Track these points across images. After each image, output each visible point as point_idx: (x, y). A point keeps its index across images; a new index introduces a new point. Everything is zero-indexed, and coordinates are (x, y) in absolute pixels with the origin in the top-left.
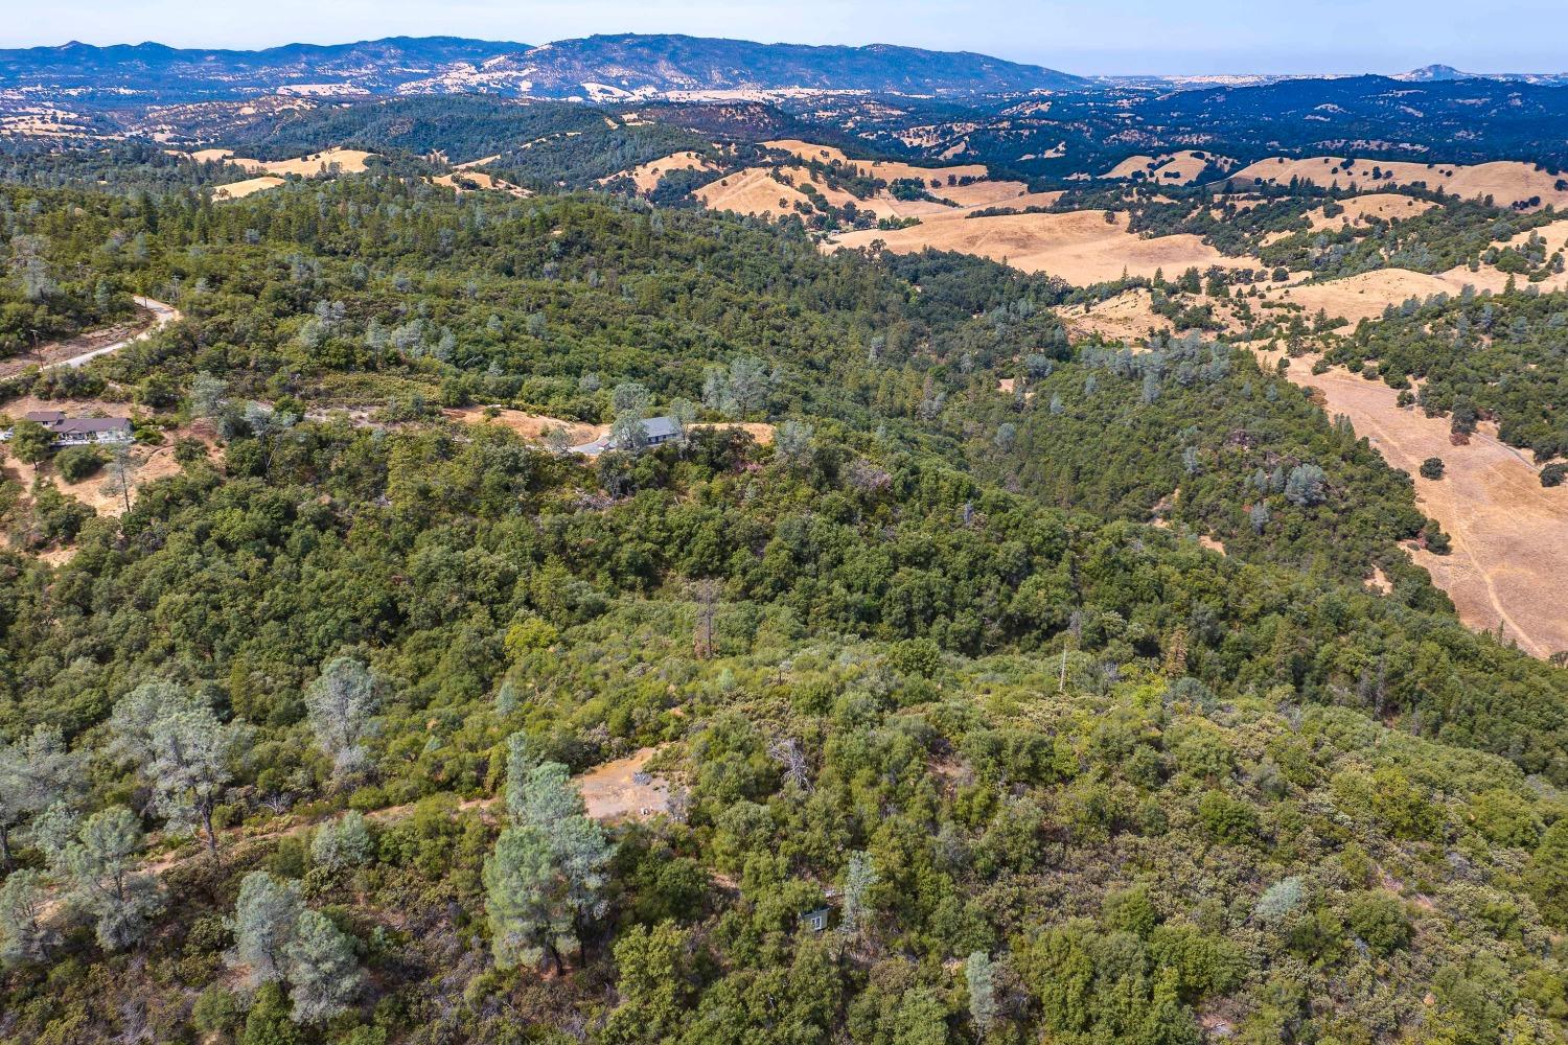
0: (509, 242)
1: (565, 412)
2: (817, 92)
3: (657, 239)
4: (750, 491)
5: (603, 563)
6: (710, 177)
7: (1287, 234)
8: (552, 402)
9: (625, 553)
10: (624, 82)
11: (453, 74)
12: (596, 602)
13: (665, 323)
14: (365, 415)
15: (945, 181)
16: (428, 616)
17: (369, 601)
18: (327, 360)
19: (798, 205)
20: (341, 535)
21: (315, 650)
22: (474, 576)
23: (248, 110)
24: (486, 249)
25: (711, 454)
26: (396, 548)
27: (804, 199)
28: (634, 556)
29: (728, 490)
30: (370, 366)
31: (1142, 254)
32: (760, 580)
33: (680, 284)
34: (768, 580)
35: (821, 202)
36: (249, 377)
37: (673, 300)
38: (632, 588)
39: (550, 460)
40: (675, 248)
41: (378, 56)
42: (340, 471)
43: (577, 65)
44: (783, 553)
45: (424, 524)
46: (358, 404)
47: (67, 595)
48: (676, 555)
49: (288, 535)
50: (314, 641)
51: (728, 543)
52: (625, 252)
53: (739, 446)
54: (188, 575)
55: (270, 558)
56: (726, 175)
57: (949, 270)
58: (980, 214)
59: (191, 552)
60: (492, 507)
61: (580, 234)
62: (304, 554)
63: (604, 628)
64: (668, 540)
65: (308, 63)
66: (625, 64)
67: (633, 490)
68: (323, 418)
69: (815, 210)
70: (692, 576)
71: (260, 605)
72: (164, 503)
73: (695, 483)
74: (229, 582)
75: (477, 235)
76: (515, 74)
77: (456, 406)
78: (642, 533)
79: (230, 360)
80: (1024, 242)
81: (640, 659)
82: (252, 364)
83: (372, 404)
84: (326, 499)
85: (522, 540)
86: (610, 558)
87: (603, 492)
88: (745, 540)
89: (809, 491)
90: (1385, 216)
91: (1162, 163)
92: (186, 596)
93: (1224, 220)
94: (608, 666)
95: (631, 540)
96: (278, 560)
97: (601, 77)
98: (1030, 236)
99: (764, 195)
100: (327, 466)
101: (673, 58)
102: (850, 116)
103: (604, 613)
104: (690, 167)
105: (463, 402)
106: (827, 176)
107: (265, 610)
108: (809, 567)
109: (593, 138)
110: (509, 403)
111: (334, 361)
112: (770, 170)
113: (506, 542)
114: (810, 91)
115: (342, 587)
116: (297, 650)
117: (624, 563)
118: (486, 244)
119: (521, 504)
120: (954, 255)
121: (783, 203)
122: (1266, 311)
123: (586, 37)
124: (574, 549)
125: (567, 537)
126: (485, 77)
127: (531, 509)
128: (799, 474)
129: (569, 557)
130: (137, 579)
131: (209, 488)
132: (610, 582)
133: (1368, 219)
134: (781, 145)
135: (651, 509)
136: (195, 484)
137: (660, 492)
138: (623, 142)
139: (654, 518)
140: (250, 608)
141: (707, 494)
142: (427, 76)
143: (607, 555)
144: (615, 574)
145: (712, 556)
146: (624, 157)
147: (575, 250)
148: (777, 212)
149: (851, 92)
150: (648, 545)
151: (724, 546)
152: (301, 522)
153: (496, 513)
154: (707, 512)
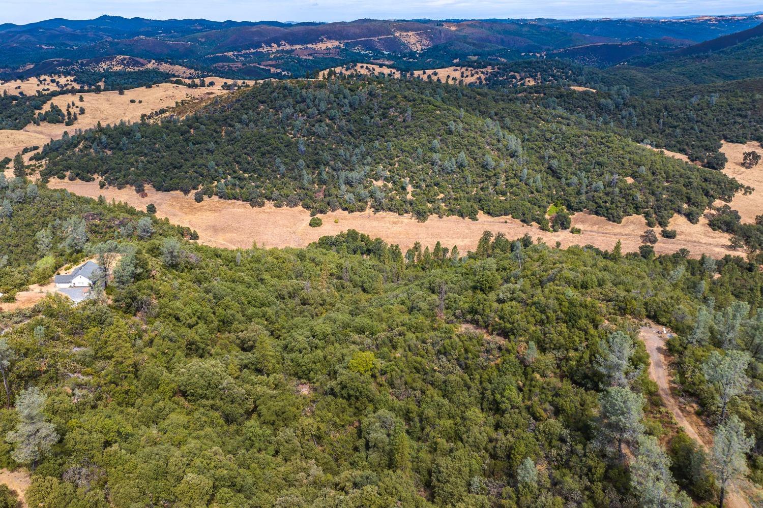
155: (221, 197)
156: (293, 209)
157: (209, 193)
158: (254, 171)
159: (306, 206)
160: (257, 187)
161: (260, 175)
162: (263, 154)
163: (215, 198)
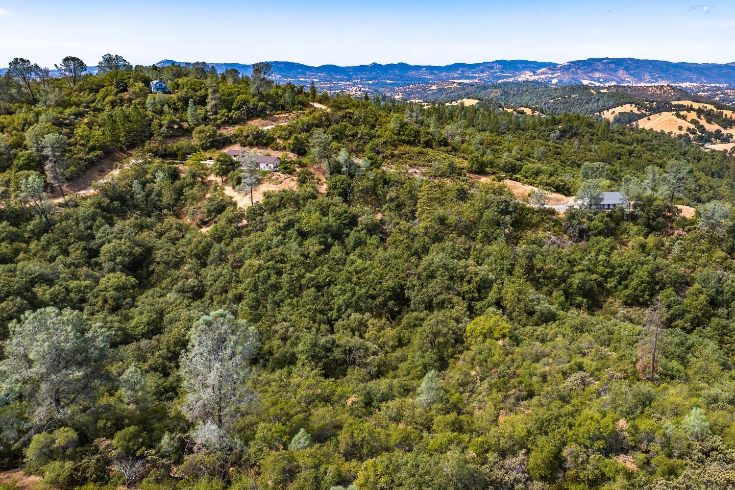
0: (534, 129)
1: (547, 184)
2: (698, 85)
3: (613, 133)
4: (676, 249)
5: (559, 284)
6: (642, 116)
8: (539, 179)
9: (576, 280)
10: (601, 80)
11: (522, 76)
12: (550, 312)
13: (614, 168)
14: (418, 171)
16: (423, 302)
17: (385, 285)
18: (403, 138)
19: (688, 129)
20: (383, 240)
21: (333, 314)
22: (462, 278)
23: (434, 88)
24: (522, 132)
25: (649, 219)
26: (416, 253)
27: (692, 126)
28: (583, 282)
29: (659, 245)
30: (428, 144)
32: (681, 315)
33: (625, 150)
34: (688, 316)
35: (702, 129)
36: (355, 143)
37: (619, 159)
38: (579, 306)
39: (532, 211)
40: (622, 138)
41: (492, 68)
42: (392, 200)
43: (580, 72)
44: (702, 297)
45: (438, 239)
46: (416, 165)
47: (194, 252)
48: (616, 287)
49: (348, 235)
50: (336, 307)
51: (657, 283)
52: (595, 137)
53: (669, 217)
54: (269, 248)
55: (328, 248)
56: (650, 115)
59: (277, 235)
60: (486, 235)
61: (571, 127)
62: (354, 249)
63: (552, 332)
64: (611, 275)
65: (462, 71)
66: (602, 71)
67: (588, 237)
68: (390, 169)
69: (698, 132)
70: (626, 304)
71: (308, 275)
72: (274, 204)
73: (634, 236)
74: (293, 257)
75: (519, 126)
76: (550, 76)
77: (476, 173)
78: (591, 266)
79: (346, 132)
81: (580, 367)
82: (359, 136)
83: (424, 166)
84: (379, 216)
85: (502, 259)
86: (565, 282)
87: (566, 237)
88: (671, 283)
89: (723, 254)
92: (262, 262)
94: (547, 368)
95: (583, 271)
96: (334, 249)
97: (591, 77)
99: (670, 124)
100: (385, 197)
101: (627, 69)
102: (718, 95)
103: (555, 321)
104: (631, 111)
105: (481, 171)
106: (706, 116)
107: (312, 279)
108: (722, 311)
109: (583, 97)
110: (511, 176)
111: (407, 139)
112: (674, 113)
113: (492, 259)
114: (695, 84)
115: (370, 273)
116: (322, 312)
117: (575, 286)
118: (523, 130)
119: (506, 235)
121: (680, 128)
123: (585, 59)
124: (539, 271)
125: (535, 261)
126: (537, 77)
127: (514, 240)
128: (714, 241)
129: (534, 277)
130: (239, 248)
131: (305, 199)
132: (562, 298)
134: (681, 103)
135: (600, 250)
136: (298, 196)
137: (608, 240)
138: (598, 100)
139: (602, 257)
140: (302, 277)
141: (643, 247)
142: (511, 77)
143: (563, 279)
144: (567, 294)
145: (643, 291)
146: (598, 106)
147: (568, 135)
148: (676, 132)
149: (718, 85)
150: (595, 276)
151: (654, 285)
152: (359, 228)
153: (488, 239)
154: (643, 259)
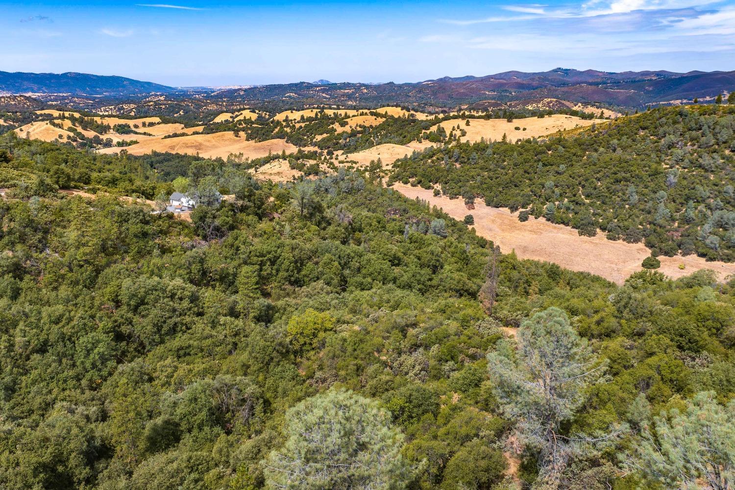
2: (43, 95)
6: (12, 128)
7: (325, 135)
15: (140, 125)
19: (69, 137)
27: (71, 134)
31: (260, 148)
35: (81, 136)
56: (20, 126)
57: (169, 160)
58: (169, 137)
67: (223, 233)
69: (79, 140)
77: (63, 187)
80: (199, 147)
87: (196, 238)
89: (316, 227)
90: (367, 124)
91: (237, 116)
93: (291, 132)
98: (201, 144)
99: (48, 133)
106: (79, 124)
112: (48, 122)
114: (39, 94)
120: (167, 154)
121: (60, 137)
122: (341, 165)
133: (360, 126)
134: (45, 112)
148: (58, 140)
149: (61, 94)
155: (548, 220)
156: (631, 245)
157: (537, 214)
158: (598, 197)
159: (649, 245)
160: (594, 214)
161: (603, 203)
162: (618, 181)
163: (542, 220)
